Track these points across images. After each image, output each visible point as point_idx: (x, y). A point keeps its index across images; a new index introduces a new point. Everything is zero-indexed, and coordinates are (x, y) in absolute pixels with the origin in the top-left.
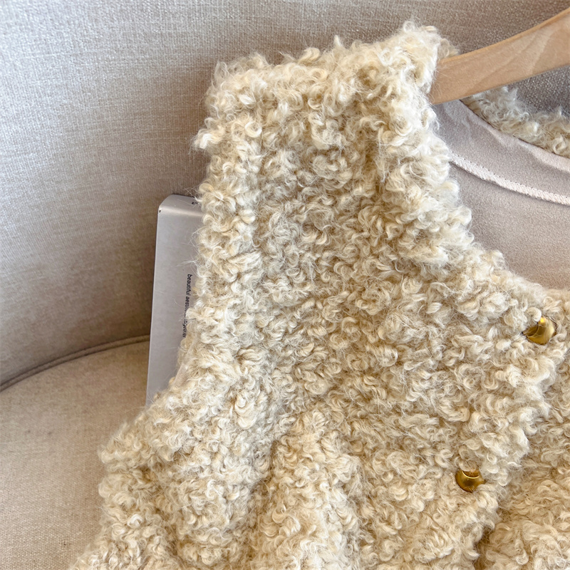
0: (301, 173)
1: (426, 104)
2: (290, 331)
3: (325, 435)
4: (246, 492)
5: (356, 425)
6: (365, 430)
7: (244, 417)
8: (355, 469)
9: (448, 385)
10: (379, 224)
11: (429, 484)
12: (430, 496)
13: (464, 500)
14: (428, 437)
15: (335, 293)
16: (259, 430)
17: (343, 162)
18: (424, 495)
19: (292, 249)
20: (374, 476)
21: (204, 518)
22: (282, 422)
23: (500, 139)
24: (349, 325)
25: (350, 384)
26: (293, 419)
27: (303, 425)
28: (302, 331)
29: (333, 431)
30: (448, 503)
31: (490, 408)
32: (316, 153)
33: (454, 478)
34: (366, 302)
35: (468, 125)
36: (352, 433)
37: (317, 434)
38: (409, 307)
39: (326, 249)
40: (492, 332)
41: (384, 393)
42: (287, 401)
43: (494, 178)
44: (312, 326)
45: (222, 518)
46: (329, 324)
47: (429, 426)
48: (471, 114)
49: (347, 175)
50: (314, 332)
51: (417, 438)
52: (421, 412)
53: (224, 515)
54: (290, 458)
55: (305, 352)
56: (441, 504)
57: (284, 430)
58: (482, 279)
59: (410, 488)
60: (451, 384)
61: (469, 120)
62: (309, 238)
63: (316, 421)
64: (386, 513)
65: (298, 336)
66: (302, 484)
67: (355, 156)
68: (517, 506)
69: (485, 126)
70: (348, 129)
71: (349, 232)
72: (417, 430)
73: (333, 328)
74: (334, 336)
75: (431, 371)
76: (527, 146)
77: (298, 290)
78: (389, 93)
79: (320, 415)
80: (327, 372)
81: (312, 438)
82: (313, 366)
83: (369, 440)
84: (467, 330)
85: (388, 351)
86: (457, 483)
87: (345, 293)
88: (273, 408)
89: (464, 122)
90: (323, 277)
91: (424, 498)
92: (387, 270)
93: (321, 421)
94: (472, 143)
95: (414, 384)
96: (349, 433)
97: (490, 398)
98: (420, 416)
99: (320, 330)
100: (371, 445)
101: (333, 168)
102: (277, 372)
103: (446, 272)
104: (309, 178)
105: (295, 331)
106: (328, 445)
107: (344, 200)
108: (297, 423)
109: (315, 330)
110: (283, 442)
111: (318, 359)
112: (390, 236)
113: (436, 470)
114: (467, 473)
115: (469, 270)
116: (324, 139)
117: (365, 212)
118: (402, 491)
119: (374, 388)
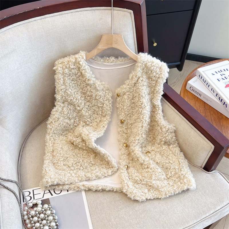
0: (70, 72)
1: (85, 61)
17: (76, 70)
19: (71, 84)
32: (71, 69)
34: (84, 91)
39: (76, 83)
49: (77, 72)
62: (73, 82)
67: (77, 69)
70: (76, 65)
71: (79, 80)
76: (103, 63)
85: (89, 97)
87: (81, 90)
101: (75, 71)
104: (71, 73)
107: (77, 75)
112: (84, 80)
116: (72, 67)
117: (80, 77)
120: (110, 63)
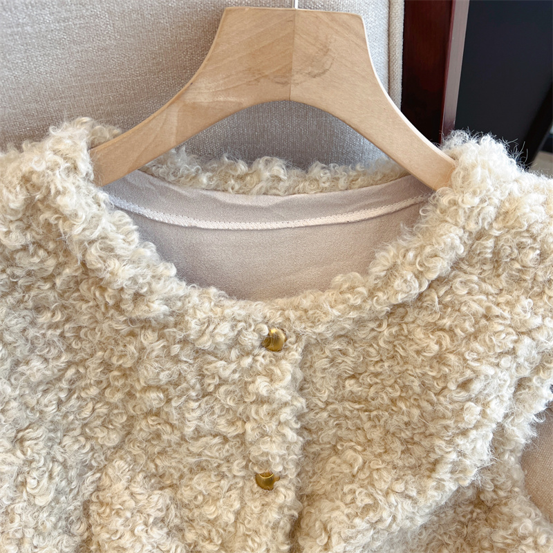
2: (63, 399)
3: (131, 480)
5: (158, 462)
6: (167, 464)
7: (40, 496)
9: (216, 407)
10: (97, 294)
11: (234, 494)
12: (237, 505)
13: (267, 500)
14: (217, 455)
15: (92, 356)
16: (63, 499)
17: (42, 253)
18: (232, 506)
19: (32, 332)
20: (187, 502)
22: (88, 482)
23: (184, 192)
24: (116, 378)
25: (138, 428)
26: (98, 475)
27: (110, 477)
28: (75, 396)
29: (139, 472)
30: (253, 508)
31: (256, 417)
33: (255, 481)
34: (121, 357)
35: (152, 188)
36: (156, 470)
37: (124, 483)
38: (154, 354)
39: (68, 320)
40: (234, 353)
41: (168, 429)
42: (86, 461)
43: (194, 223)
44: (84, 389)
46: (99, 382)
47: (215, 445)
48: (151, 178)
49: (51, 263)
50: (87, 394)
51: (209, 459)
52: (205, 436)
54: (104, 513)
55: (86, 413)
56: (247, 510)
57: (91, 489)
58: (204, 316)
59: (218, 504)
60: (219, 406)
61: (151, 184)
62: (44, 318)
63: (119, 470)
65: (73, 401)
67: (51, 246)
68: (316, 488)
69: (167, 185)
70: (34, 226)
71: (78, 304)
72: (206, 452)
73: (104, 385)
74: (108, 391)
75: (197, 400)
76: (209, 193)
77: (55, 363)
78: (53, 191)
79: (121, 463)
80: (114, 424)
81: (120, 486)
82: (99, 422)
83: (173, 471)
84: (213, 359)
85: (154, 395)
86: (259, 485)
87: (100, 354)
88: (73, 473)
89: (148, 186)
90: (74, 345)
91: (232, 510)
92: (125, 329)
93: (124, 468)
94: (164, 200)
95: (187, 415)
96: (154, 470)
97: (254, 408)
98: (204, 439)
99: (92, 390)
100: (176, 475)
101: (35, 260)
102: (66, 438)
103: (172, 319)
104: (18, 272)
105: (69, 398)
106: (136, 489)
108: (104, 476)
109: (88, 391)
110: (94, 499)
111: (101, 414)
112: (111, 302)
113: (237, 480)
114: (262, 475)
115: (191, 311)
117: (84, 287)
119: (159, 427)
120: (258, 193)
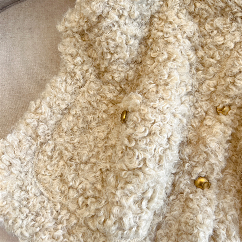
4: (137, 42)
8: (196, 30)
21: (115, 55)
45: (125, 54)
53: (126, 53)
64: (211, 52)
66: (168, 36)
118: (222, 39)
